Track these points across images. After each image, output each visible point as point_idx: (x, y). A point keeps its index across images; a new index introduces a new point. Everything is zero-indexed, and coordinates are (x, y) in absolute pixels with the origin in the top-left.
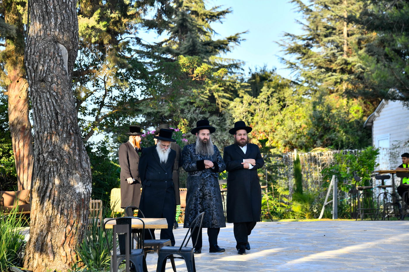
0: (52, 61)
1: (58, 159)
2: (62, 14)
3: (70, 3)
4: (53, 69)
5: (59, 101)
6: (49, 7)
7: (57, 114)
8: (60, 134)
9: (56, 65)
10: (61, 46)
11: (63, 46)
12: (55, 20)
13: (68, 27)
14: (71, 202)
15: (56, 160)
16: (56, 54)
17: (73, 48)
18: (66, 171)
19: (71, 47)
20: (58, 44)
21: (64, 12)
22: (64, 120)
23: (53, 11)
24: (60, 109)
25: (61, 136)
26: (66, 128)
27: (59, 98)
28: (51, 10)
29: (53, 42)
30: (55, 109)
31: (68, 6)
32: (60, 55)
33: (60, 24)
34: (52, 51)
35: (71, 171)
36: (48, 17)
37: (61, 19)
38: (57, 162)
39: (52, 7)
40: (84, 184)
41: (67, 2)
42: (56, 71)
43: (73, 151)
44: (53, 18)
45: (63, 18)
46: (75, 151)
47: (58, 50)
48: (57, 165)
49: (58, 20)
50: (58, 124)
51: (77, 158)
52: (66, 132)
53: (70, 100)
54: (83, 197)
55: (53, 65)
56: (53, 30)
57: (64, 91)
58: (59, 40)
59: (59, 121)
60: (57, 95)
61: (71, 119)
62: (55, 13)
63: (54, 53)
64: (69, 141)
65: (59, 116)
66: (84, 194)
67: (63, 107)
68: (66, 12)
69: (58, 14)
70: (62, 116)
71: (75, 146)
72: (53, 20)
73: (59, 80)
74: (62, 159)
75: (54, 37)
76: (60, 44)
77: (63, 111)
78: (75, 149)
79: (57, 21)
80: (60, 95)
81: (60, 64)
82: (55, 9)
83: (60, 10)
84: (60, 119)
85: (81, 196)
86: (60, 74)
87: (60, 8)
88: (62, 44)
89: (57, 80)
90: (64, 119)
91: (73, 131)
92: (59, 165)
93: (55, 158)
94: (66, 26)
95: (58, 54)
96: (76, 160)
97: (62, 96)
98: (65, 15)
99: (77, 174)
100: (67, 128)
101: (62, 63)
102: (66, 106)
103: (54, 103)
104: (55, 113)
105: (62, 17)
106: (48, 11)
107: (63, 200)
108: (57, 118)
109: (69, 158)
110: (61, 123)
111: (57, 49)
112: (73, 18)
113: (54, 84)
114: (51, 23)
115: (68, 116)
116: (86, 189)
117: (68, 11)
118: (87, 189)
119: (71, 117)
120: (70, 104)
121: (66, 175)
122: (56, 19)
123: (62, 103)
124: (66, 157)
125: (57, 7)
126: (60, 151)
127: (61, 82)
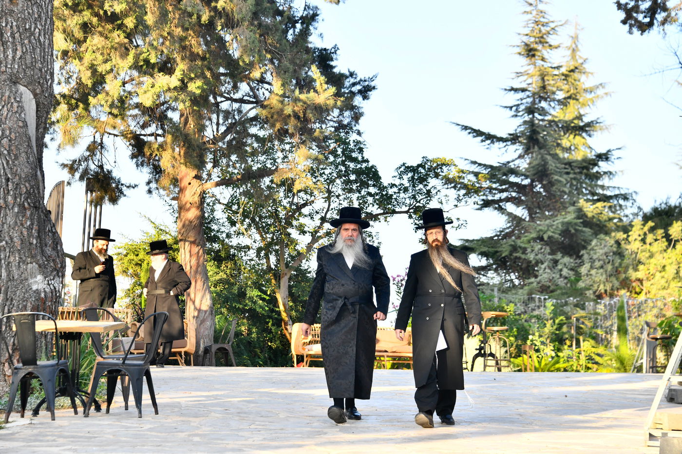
0: (5, 108)
1: (7, 243)
2: (22, 44)
3: (37, 30)
4: (6, 119)
5: (10, 162)
6: (5, 35)
7: (8, 180)
8: (10, 207)
9: (10, 113)
10: (22, 89)
11: (25, 88)
12: (13, 53)
13: (32, 62)
14: (24, 301)
15: (4, 243)
16: (12, 98)
17: (43, 91)
18: (17, 258)
19: (38, 90)
20: (18, 85)
21: (26, 41)
22: (16, 189)
23: (11, 39)
24: (12, 174)
25: (11, 211)
26: (18, 200)
27: (11, 158)
28: (8, 39)
29: (8, 83)
30: (6, 173)
31: (33, 34)
32: (18, 99)
33: (20, 58)
34: (7, 94)
35: (24, 259)
36: (4, 49)
37: (22, 52)
38: (5, 246)
39: (9, 34)
40: (45, 278)
41: (32, 29)
42: (9, 122)
43: (28, 231)
44: (10, 50)
45: (24, 51)
46: (31, 232)
47: (16, 93)
48: (5, 250)
49: (18, 52)
50: (8, 193)
51: (35, 242)
52: (19, 205)
53: (28, 162)
54: (43, 295)
55: (6, 113)
56: (9, 66)
57: (19, 149)
58: (19, 80)
59: (10, 189)
60: (9, 153)
61: (26, 188)
62: (13, 43)
63: (9, 97)
64: (23, 217)
65: (9, 183)
66: (45, 292)
67: (17, 171)
68: (30, 42)
69: (18, 44)
70: (13, 183)
71: (32, 224)
72: (11, 53)
73: (13, 134)
74: (12, 242)
75: (11, 76)
76: (21, 86)
77: (16, 176)
78: (32, 229)
79: (16, 53)
80: (13, 154)
81: (16, 112)
82: (14, 38)
83: (21, 39)
84: (10, 187)
85: (40, 294)
86: (15, 126)
87: (20, 36)
88: (25, 86)
89: (10, 133)
90: (17, 186)
91: (29, 204)
92: (8, 250)
93: (3, 240)
94: (28, 61)
95: (15, 99)
96: (32, 243)
97: (16, 155)
98: (28, 46)
99: (34, 264)
100: (21, 200)
101: (19, 111)
102: (21, 169)
103: (5, 165)
104: (5, 179)
105: (24, 48)
106: (4, 39)
107: (12, 298)
108: (8, 185)
109: (22, 240)
110: (11, 193)
111: (14, 92)
112: (40, 51)
113: (5, 139)
114: (8, 56)
115: (23, 183)
116: (49, 284)
117: (34, 41)
118: (51, 286)
119: (27, 185)
120: (26, 167)
121: (17, 264)
122: (15, 51)
123: (14, 165)
124: (17, 239)
125: (17, 35)
126: (10, 230)
127: (16, 137)
